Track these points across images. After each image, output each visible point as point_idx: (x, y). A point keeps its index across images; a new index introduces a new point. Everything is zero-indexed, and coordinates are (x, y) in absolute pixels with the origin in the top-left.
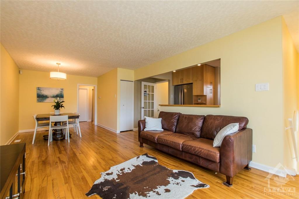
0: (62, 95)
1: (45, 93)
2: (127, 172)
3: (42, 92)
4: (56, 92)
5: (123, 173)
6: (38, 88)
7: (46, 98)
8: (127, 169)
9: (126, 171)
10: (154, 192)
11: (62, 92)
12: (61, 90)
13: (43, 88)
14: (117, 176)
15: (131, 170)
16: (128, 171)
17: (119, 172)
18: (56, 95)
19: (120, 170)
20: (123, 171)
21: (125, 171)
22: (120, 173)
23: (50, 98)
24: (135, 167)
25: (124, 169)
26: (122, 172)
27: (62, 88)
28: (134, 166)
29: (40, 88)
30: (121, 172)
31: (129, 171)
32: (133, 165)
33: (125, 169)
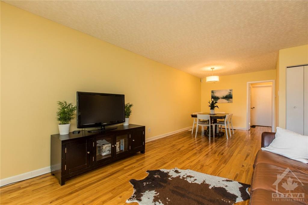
0: (230, 96)
1: (217, 95)
3: (215, 94)
4: (226, 94)
6: (212, 91)
7: (217, 100)
11: (230, 93)
12: (230, 91)
13: (215, 91)
18: (226, 96)
23: (220, 99)
27: (230, 89)
29: (214, 91)
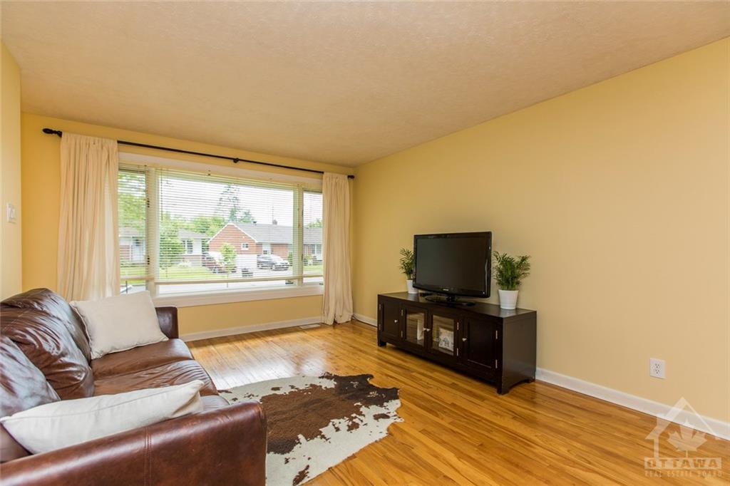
2: (341, 420)
5: (351, 419)
8: (340, 426)
9: (343, 423)
10: (297, 389)
14: (362, 412)
15: (331, 424)
16: (340, 423)
17: (362, 421)
19: (358, 424)
20: (351, 423)
21: (346, 423)
22: (356, 417)
24: (321, 432)
25: (351, 428)
26: (354, 420)
28: (323, 437)
30: (356, 421)
31: (336, 421)
32: (323, 440)
33: (347, 428)
